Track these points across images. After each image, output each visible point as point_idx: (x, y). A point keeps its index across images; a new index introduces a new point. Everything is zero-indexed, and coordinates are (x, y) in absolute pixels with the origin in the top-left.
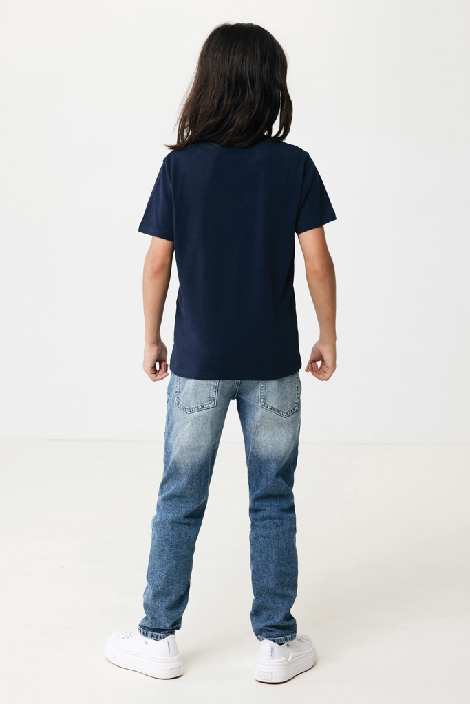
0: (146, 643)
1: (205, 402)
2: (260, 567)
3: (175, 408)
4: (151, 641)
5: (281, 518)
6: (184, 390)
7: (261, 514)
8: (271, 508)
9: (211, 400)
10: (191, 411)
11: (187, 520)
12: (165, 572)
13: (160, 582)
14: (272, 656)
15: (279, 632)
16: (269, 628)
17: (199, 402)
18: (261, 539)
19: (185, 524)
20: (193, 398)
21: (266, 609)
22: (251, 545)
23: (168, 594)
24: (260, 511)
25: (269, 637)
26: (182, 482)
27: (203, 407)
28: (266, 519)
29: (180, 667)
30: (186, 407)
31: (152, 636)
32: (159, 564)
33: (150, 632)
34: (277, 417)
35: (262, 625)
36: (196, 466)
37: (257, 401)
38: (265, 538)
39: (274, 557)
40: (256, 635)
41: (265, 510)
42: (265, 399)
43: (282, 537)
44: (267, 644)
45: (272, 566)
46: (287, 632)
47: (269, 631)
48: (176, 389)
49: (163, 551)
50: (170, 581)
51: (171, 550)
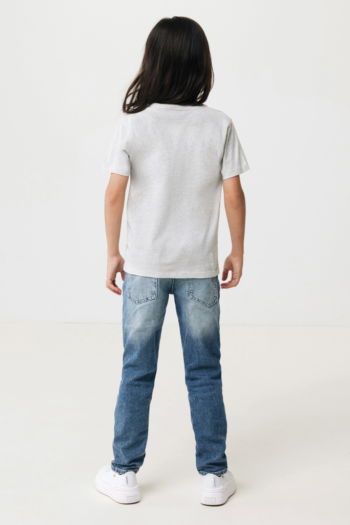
0: (114, 476)
1: (149, 295)
2: (199, 421)
3: (128, 300)
4: (117, 474)
5: (213, 384)
6: (133, 287)
7: (199, 382)
8: (204, 377)
9: (153, 293)
10: (139, 302)
11: (137, 383)
12: (123, 422)
13: (120, 430)
14: (215, 485)
15: (217, 468)
16: (209, 466)
17: (145, 295)
18: (200, 401)
19: (136, 385)
20: (140, 292)
21: (206, 451)
22: (190, 405)
23: (127, 439)
24: (197, 379)
25: (211, 472)
26: (135, 356)
27: (147, 299)
28: (204, 386)
29: (136, 495)
30: (136, 299)
31: (117, 471)
32: (120, 416)
33: (116, 468)
34: (203, 307)
35: (204, 464)
36: (144, 343)
37: (187, 295)
38: (203, 399)
39: (210, 414)
40: (199, 471)
41: (201, 378)
42: (193, 293)
43: (214, 398)
44: (210, 477)
45: (208, 420)
46: (222, 467)
47: (210, 467)
48: (128, 287)
49: (122, 406)
50: (127, 429)
51: (127, 406)
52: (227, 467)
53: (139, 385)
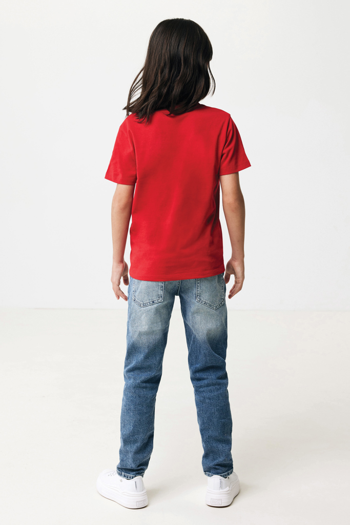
0: (121, 481)
1: (155, 299)
2: (205, 421)
3: (133, 303)
4: (124, 480)
5: (219, 384)
6: (139, 290)
7: (206, 382)
8: (211, 377)
9: (159, 296)
10: (145, 305)
11: (144, 385)
12: (132, 424)
14: (221, 487)
15: (224, 469)
16: (217, 467)
17: (151, 298)
18: (207, 401)
19: (144, 387)
20: (146, 295)
21: (212, 452)
22: (196, 405)
23: (135, 441)
24: (204, 379)
25: (217, 474)
26: (140, 357)
27: (153, 302)
28: (210, 386)
29: (145, 500)
30: (141, 303)
31: (124, 476)
32: (128, 419)
33: (123, 473)
34: (209, 310)
35: (211, 464)
36: (151, 345)
37: (194, 297)
38: (210, 399)
39: (217, 413)
40: (205, 471)
41: (207, 378)
42: (200, 296)
43: (221, 398)
44: (217, 478)
45: (215, 420)
46: (227, 468)
47: (217, 469)
48: (133, 289)
49: (130, 409)
50: (136, 431)
51: (135, 408)
52: (233, 468)
53: (146, 388)
